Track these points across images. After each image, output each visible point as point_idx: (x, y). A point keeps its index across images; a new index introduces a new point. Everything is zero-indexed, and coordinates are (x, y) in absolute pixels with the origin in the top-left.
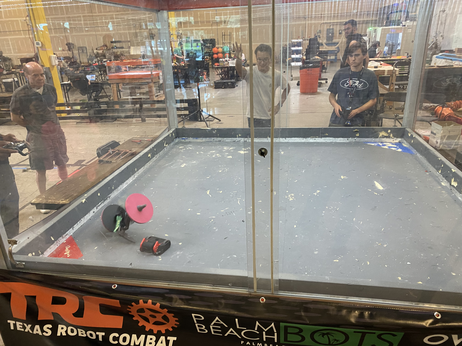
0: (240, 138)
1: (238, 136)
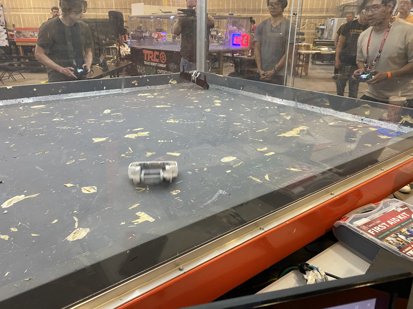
0: (243, 92)
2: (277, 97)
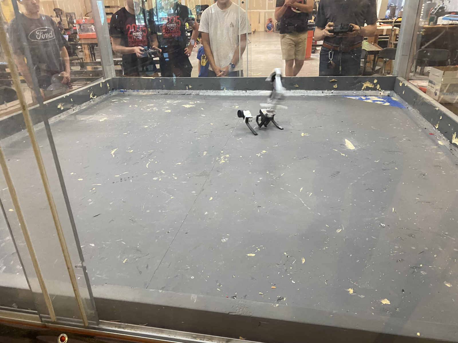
1: (188, 87)
2: (239, 90)
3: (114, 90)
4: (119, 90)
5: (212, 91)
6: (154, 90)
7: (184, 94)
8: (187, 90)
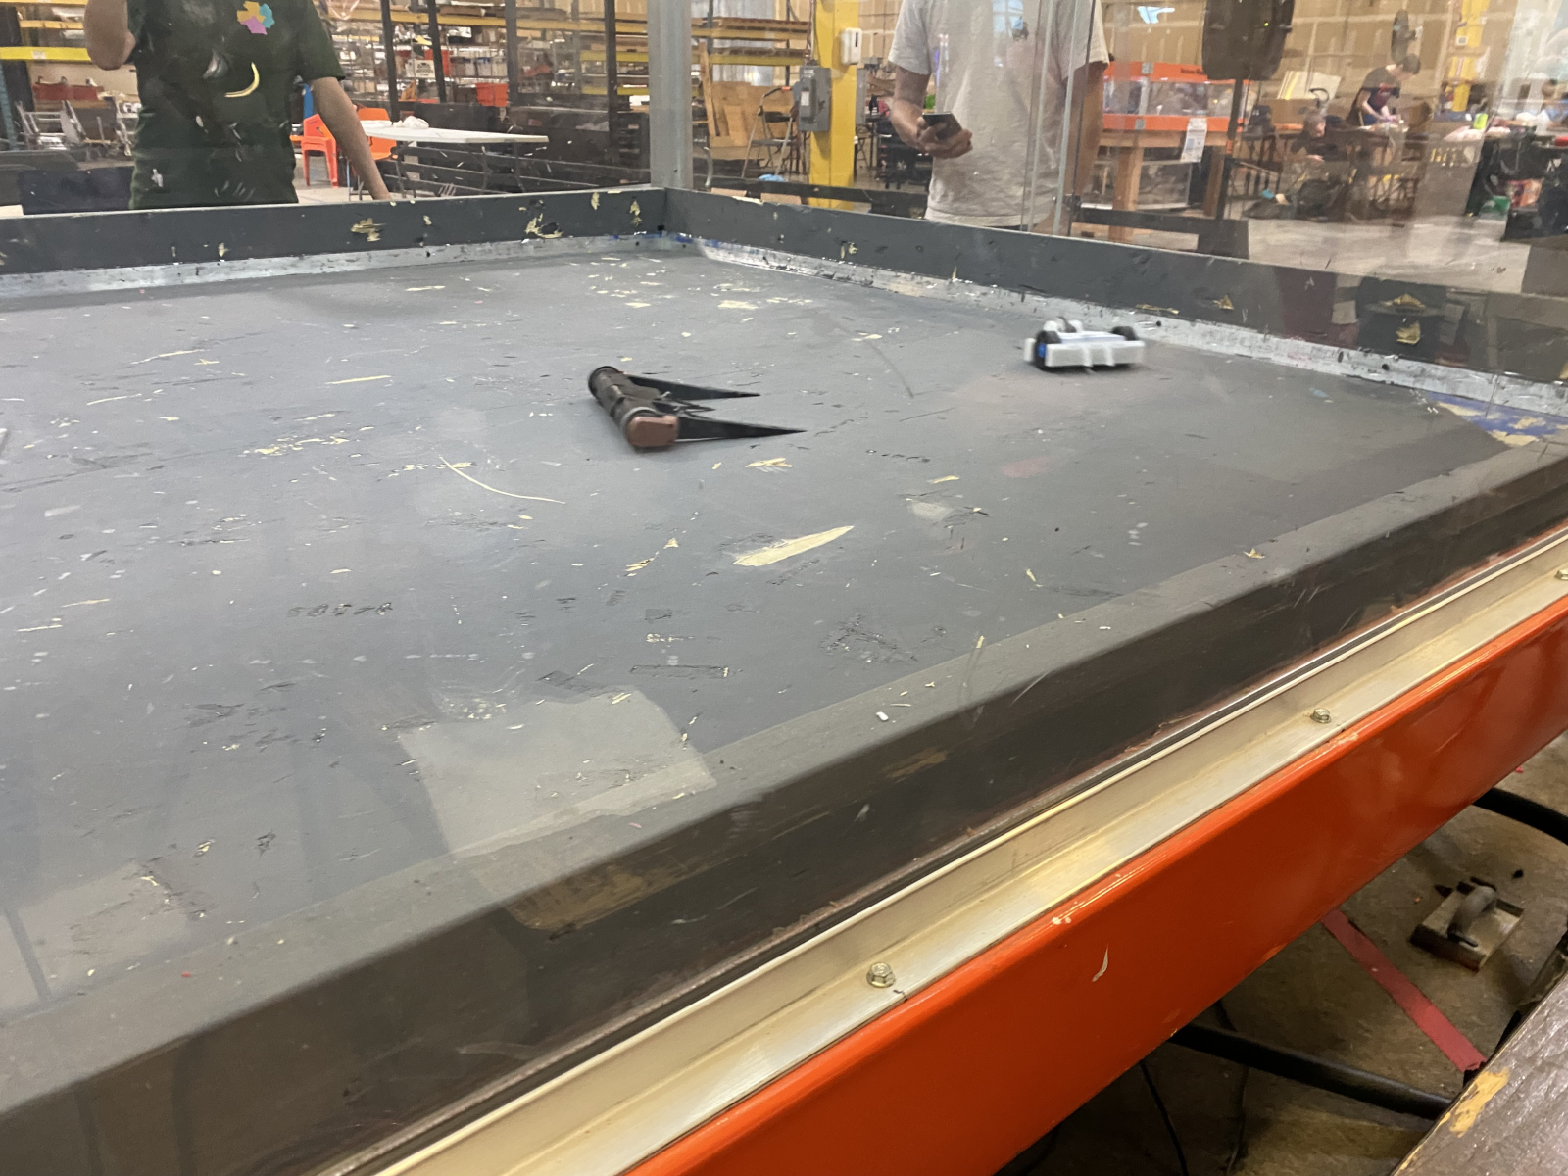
0: (851, 267)
1: (847, 252)
2: (999, 285)
3: (664, 233)
4: (675, 236)
5: (913, 279)
6: (755, 249)
7: (831, 277)
8: (840, 262)
